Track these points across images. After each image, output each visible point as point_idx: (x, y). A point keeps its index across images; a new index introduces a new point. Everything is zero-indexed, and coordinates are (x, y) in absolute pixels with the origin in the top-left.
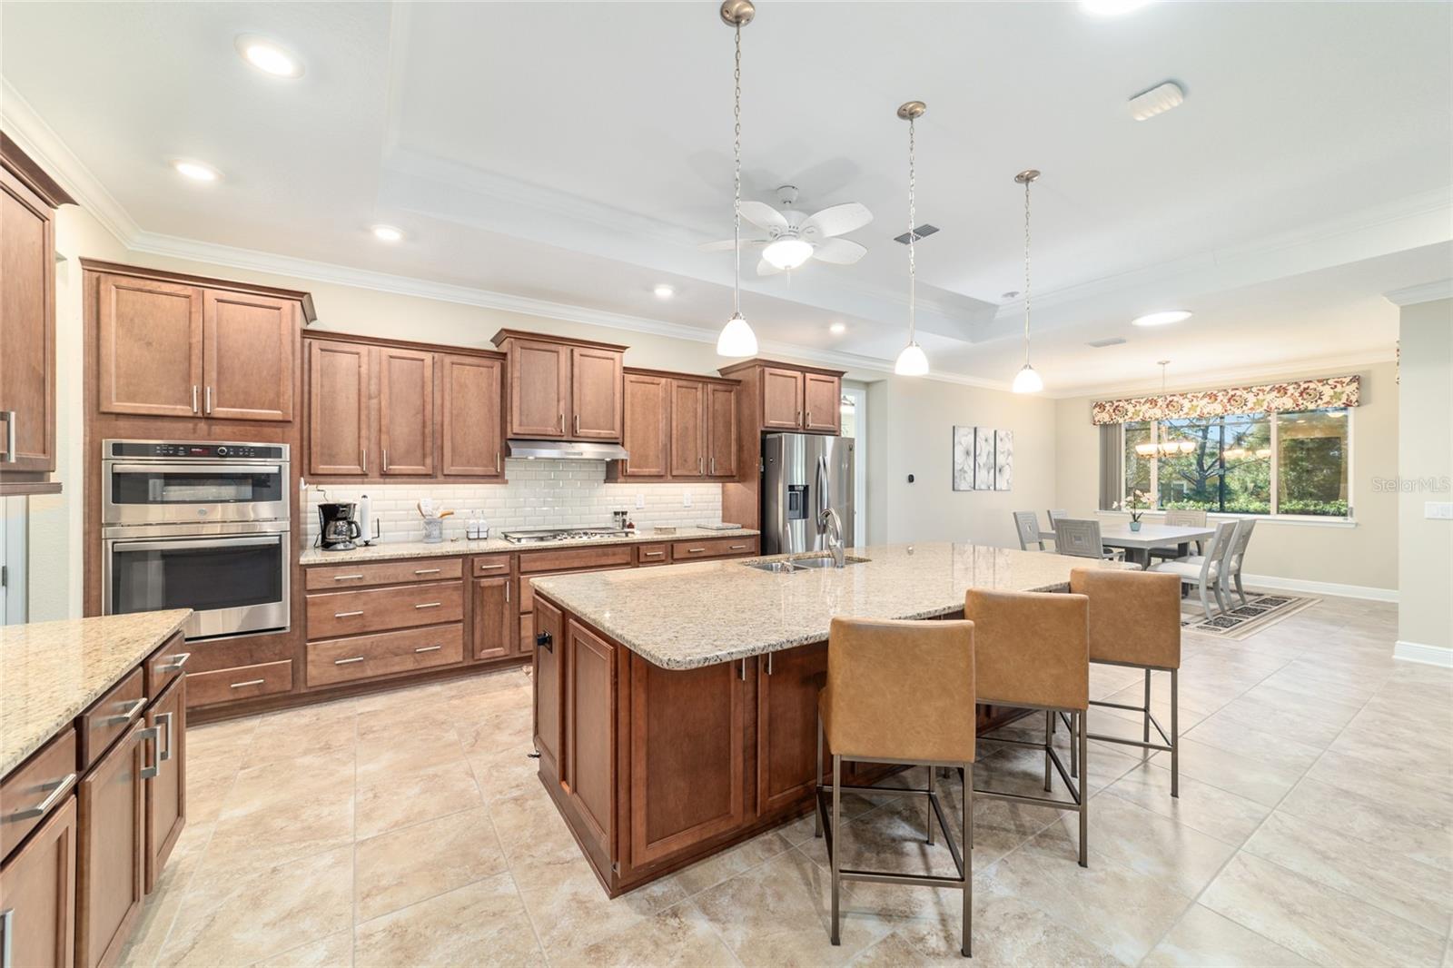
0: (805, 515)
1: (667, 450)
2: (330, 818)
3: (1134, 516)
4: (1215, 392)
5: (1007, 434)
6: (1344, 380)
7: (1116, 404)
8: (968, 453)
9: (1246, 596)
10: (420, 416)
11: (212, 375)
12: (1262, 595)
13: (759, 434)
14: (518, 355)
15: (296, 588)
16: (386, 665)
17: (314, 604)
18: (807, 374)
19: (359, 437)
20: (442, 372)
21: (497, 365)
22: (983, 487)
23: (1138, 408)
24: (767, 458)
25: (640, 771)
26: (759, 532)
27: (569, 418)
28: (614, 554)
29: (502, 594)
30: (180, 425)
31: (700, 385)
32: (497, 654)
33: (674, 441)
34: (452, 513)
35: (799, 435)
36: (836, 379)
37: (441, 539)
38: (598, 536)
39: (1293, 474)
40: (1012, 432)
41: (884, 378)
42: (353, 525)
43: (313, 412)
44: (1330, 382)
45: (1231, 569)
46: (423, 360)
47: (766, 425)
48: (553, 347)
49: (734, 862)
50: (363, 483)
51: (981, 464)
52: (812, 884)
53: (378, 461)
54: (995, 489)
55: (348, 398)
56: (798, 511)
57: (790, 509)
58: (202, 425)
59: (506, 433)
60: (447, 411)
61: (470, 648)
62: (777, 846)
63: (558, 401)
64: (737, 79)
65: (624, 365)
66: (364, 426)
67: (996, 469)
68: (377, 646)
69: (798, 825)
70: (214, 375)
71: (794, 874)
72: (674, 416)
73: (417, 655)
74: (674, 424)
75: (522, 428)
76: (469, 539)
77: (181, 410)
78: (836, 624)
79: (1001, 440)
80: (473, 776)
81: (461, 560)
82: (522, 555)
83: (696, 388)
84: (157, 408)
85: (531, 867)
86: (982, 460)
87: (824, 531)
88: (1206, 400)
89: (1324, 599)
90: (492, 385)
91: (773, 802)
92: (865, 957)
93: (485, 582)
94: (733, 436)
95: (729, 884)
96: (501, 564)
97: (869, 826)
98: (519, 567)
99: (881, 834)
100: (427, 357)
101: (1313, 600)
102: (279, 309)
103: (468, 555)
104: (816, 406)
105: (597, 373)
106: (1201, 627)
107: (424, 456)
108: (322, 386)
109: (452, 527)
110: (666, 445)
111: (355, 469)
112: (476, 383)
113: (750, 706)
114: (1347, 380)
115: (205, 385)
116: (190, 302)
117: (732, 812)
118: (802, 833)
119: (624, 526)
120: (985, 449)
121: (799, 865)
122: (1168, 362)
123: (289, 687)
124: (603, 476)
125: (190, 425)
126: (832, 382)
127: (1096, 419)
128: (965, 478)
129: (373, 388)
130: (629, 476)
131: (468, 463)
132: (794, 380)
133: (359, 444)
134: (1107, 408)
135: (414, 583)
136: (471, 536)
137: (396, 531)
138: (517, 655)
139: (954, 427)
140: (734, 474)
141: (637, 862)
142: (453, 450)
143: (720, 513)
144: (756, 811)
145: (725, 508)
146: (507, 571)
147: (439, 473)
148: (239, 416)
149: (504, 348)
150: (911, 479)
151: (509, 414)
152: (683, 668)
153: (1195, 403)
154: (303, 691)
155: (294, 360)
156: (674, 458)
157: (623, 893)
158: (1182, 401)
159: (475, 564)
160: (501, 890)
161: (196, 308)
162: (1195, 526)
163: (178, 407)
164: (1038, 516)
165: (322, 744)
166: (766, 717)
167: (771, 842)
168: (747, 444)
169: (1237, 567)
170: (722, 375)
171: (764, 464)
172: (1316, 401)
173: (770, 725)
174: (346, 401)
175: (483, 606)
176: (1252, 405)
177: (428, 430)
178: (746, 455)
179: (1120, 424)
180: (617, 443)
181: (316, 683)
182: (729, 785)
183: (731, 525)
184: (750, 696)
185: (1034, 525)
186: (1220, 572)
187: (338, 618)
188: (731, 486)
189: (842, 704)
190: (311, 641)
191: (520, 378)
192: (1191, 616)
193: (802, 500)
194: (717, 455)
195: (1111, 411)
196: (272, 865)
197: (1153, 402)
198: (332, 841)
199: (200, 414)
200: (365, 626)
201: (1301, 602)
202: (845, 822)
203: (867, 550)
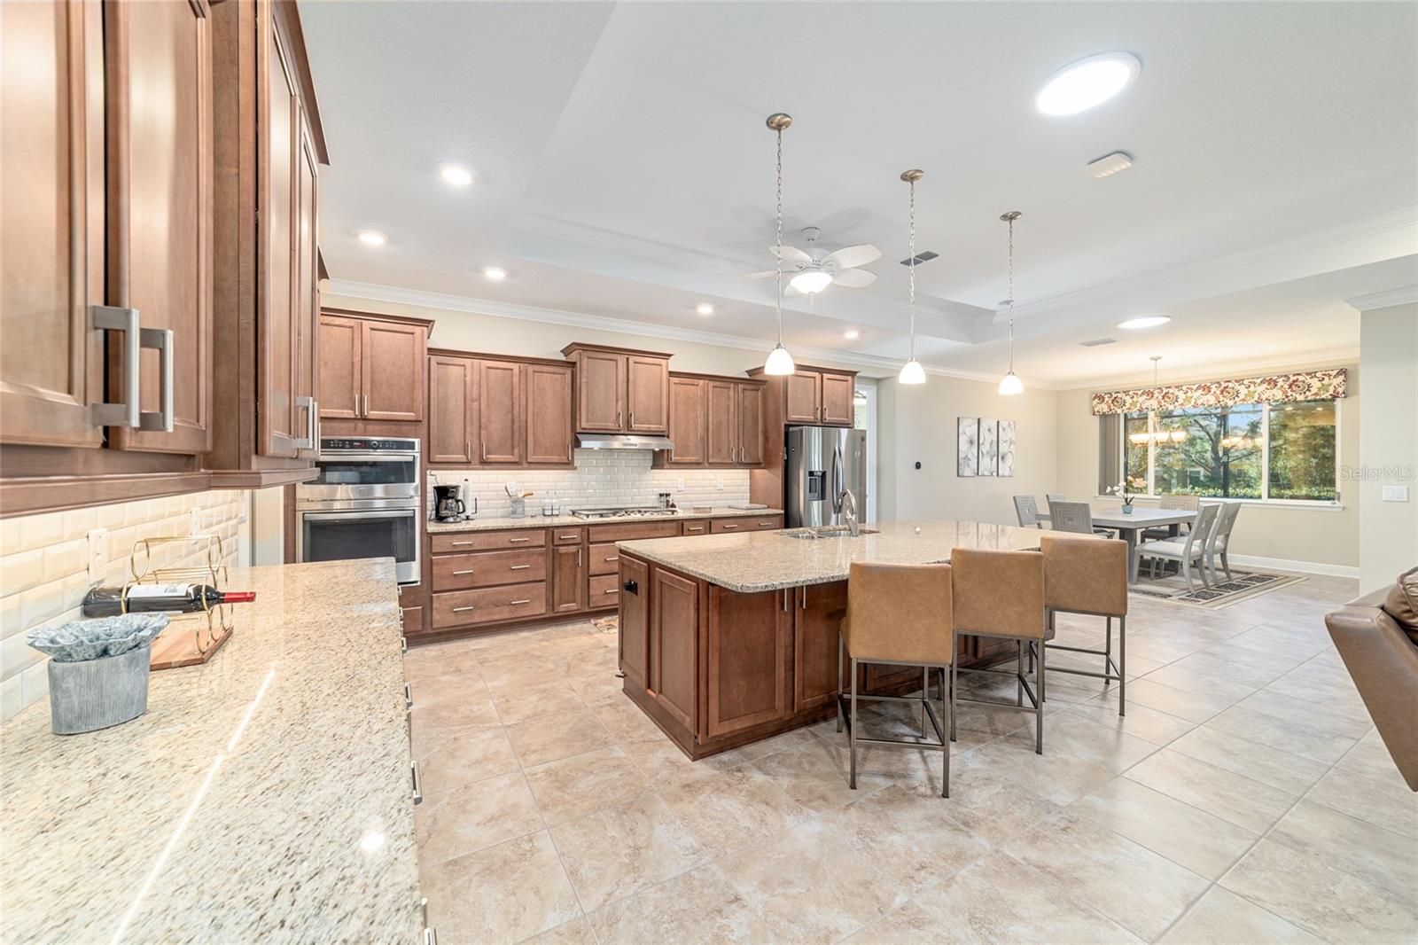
0: (823, 497)
1: (705, 440)
2: (479, 712)
3: (1126, 500)
4: (1208, 384)
5: (1009, 424)
6: (1331, 373)
7: (1115, 395)
8: (971, 442)
9: (1232, 574)
10: (510, 415)
11: (367, 387)
12: (1251, 573)
13: (783, 427)
14: (585, 363)
15: (424, 551)
16: (489, 614)
17: (438, 564)
18: (824, 375)
19: (465, 432)
20: (526, 378)
21: (569, 372)
22: (986, 473)
23: (1135, 399)
24: (790, 447)
25: (714, 670)
26: (783, 512)
27: (626, 416)
28: (663, 529)
29: (576, 559)
30: (345, 425)
31: (732, 385)
32: (572, 609)
33: (710, 433)
34: (532, 494)
35: (817, 428)
36: (850, 378)
37: (523, 515)
38: (648, 514)
39: (1314, 461)
40: (1014, 423)
41: (892, 375)
42: (460, 503)
43: (432, 412)
44: (1317, 375)
45: (1216, 549)
46: (512, 370)
47: (789, 419)
48: (613, 356)
49: (779, 744)
50: (467, 469)
51: (985, 453)
52: (836, 758)
53: (478, 452)
54: (998, 475)
55: (456, 401)
56: (817, 494)
57: (810, 491)
58: (360, 424)
59: (576, 428)
60: (530, 410)
61: (551, 602)
62: (809, 736)
63: (617, 401)
64: (779, 172)
65: (670, 370)
66: (468, 424)
67: (999, 456)
68: (483, 598)
69: (824, 725)
70: (369, 387)
71: (822, 752)
72: (710, 412)
73: (511, 607)
74: (710, 419)
75: (589, 424)
76: (545, 515)
77: (347, 413)
78: (853, 566)
79: (1004, 430)
80: (573, 690)
81: (544, 531)
82: (591, 528)
83: (729, 388)
84: (332, 413)
85: (632, 743)
86: (985, 449)
87: (840, 511)
88: (1200, 391)
89: (1309, 578)
90: (564, 388)
91: (806, 703)
92: (874, 795)
93: (563, 550)
94: (760, 430)
95: (776, 756)
96: (574, 535)
97: (878, 727)
98: (588, 538)
99: (886, 732)
100: (515, 367)
101: (1299, 578)
102: (413, 334)
103: (549, 527)
104: (832, 402)
105: (646, 376)
106: (1182, 599)
107: (513, 447)
108: (438, 392)
109: (531, 505)
110: (704, 437)
111: (462, 458)
112: (553, 386)
113: (790, 632)
114: (1334, 373)
115: (363, 394)
116: (353, 332)
117: (777, 707)
118: (828, 730)
119: (667, 506)
120: (988, 438)
121: (826, 747)
122: (1159, 358)
123: (420, 627)
124: (651, 464)
125: (352, 425)
126: (847, 381)
127: (1096, 410)
128: (968, 465)
129: (475, 393)
130: (674, 463)
131: (546, 453)
132: (813, 380)
133: (465, 438)
134: (1107, 399)
135: (509, 549)
136: (547, 513)
137: (489, 508)
138: (587, 610)
139: (958, 419)
140: (761, 461)
141: (713, 733)
142: (535, 442)
143: (748, 495)
144: (793, 709)
145: (752, 491)
146: (579, 541)
147: (524, 461)
148: (385, 418)
149: (573, 357)
150: (918, 466)
151: (578, 412)
152: (751, 591)
153: (1189, 394)
154: (430, 631)
155: (423, 373)
156: (711, 449)
157: (702, 758)
158: (1177, 393)
159: (555, 534)
160: (614, 755)
161: (357, 335)
162: (1188, 509)
163: (345, 411)
164: (1037, 500)
165: (454, 668)
166: (801, 640)
167: (804, 734)
168: (772, 436)
169: (1223, 547)
170: (750, 376)
171: (787, 453)
172: (1305, 393)
173: (804, 646)
174: (456, 403)
175: (561, 569)
176: (1244, 397)
177: (516, 426)
178: (771, 445)
179: (1119, 415)
180: (664, 436)
181: (439, 625)
182: (775, 688)
183: (758, 506)
184: (790, 624)
185: (1033, 507)
186: (1204, 551)
187: (456, 575)
188: (757, 471)
189: (858, 621)
190: (435, 592)
191: (587, 383)
192: (1175, 590)
193: (820, 484)
194: (746, 445)
195: (1110, 402)
196: (454, 736)
197: (1150, 394)
198: (487, 725)
199: (359, 417)
200: (474, 583)
201: (1286, 580)
202: (860, 724)
203: (877, 525)
